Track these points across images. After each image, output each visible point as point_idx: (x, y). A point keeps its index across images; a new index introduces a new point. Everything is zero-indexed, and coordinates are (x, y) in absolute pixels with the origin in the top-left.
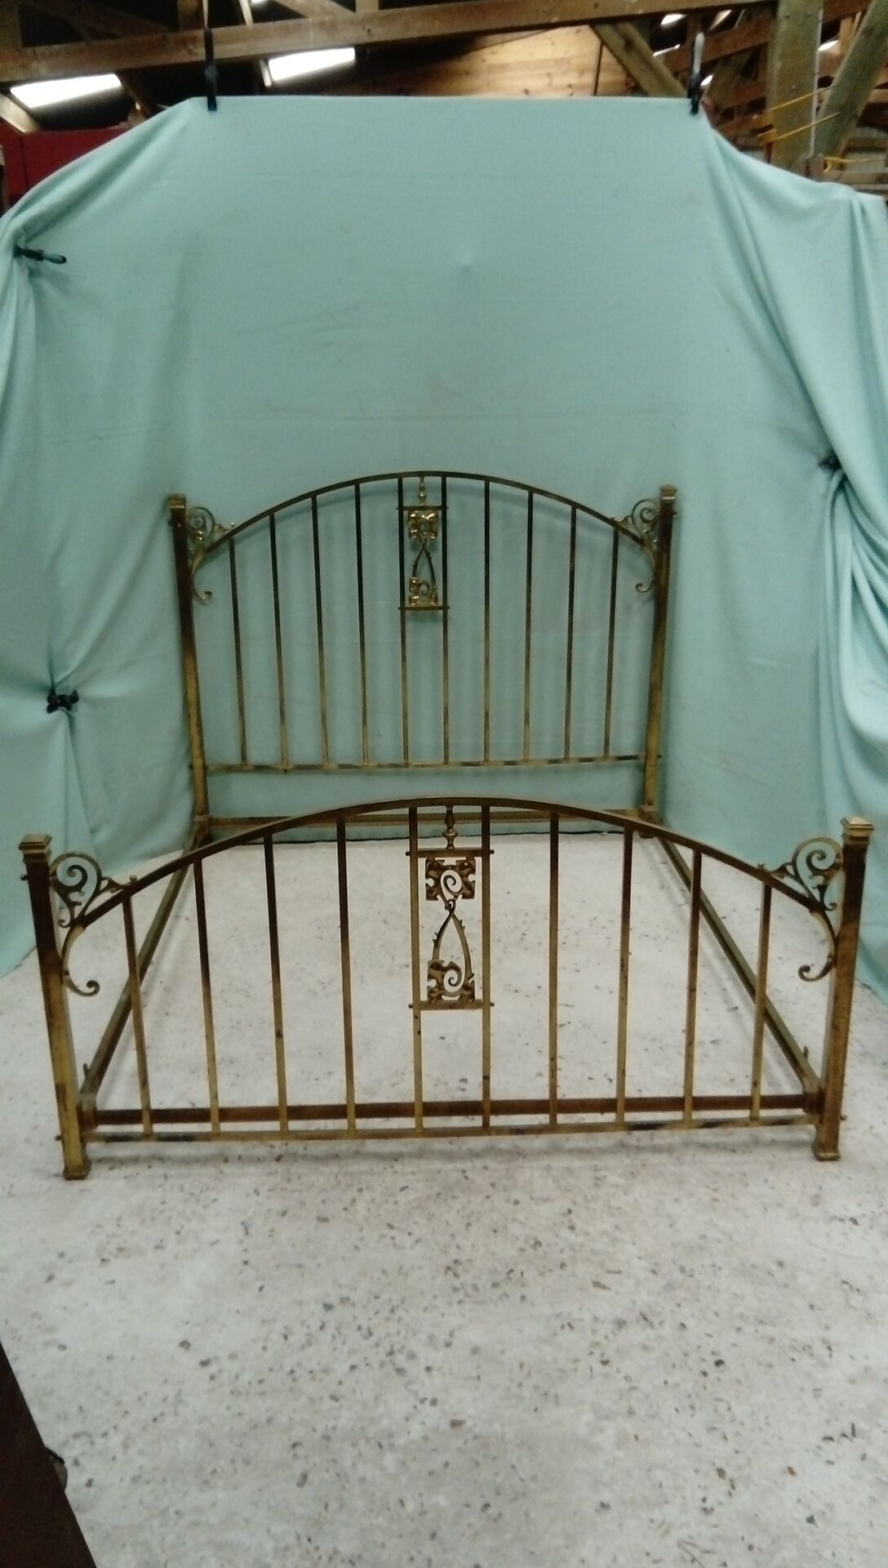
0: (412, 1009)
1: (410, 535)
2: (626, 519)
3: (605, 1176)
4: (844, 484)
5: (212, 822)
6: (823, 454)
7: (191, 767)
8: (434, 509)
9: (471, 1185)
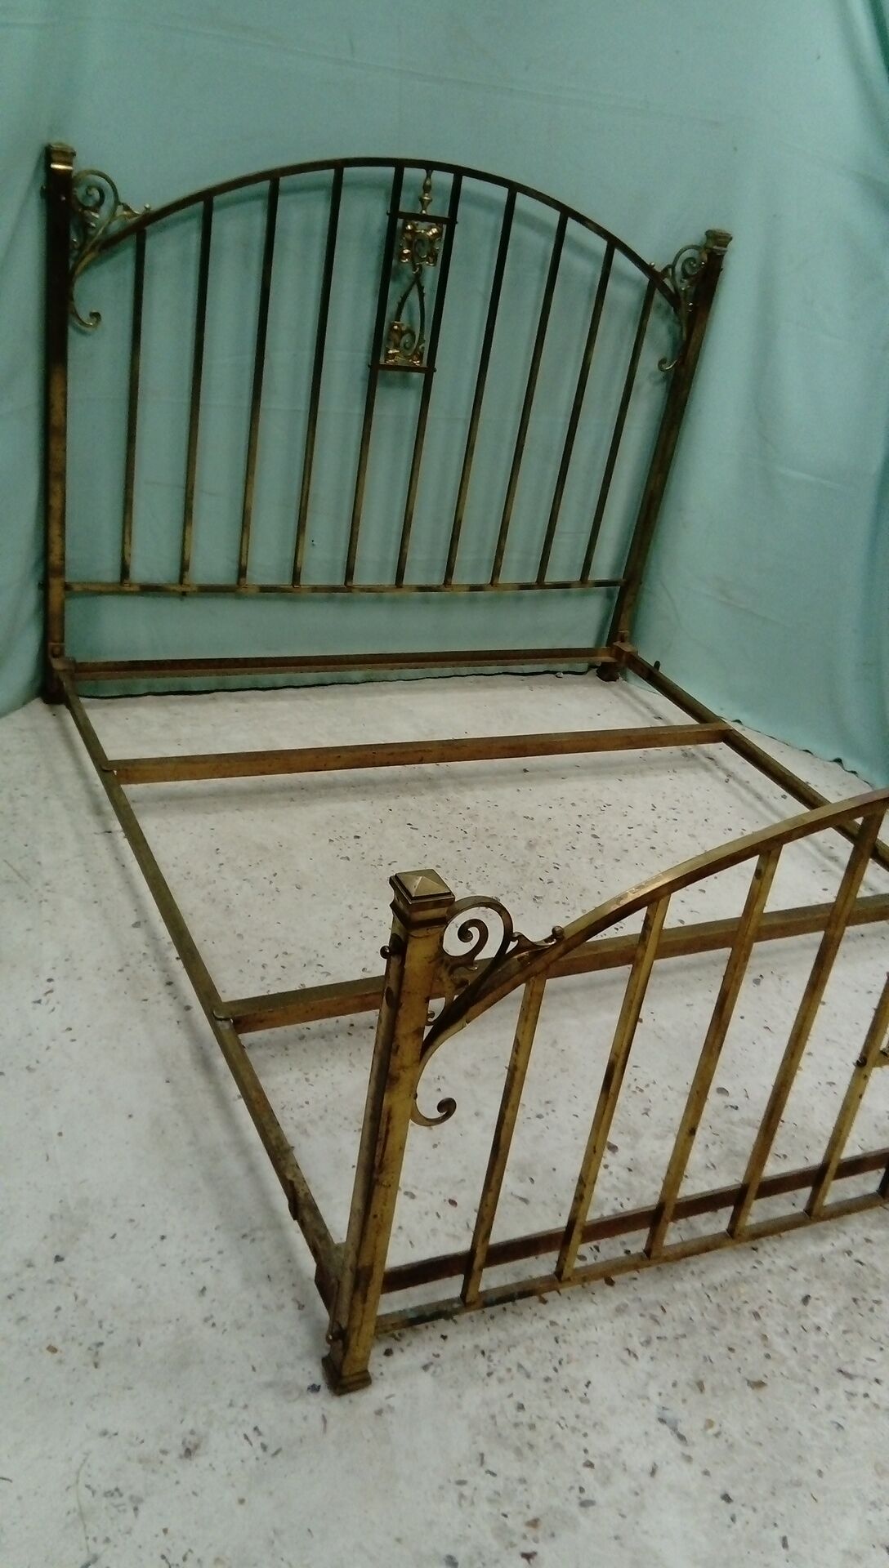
2: (666, 269)
7: (44, 585)
8: (436, 220)
9: (878, 1276)
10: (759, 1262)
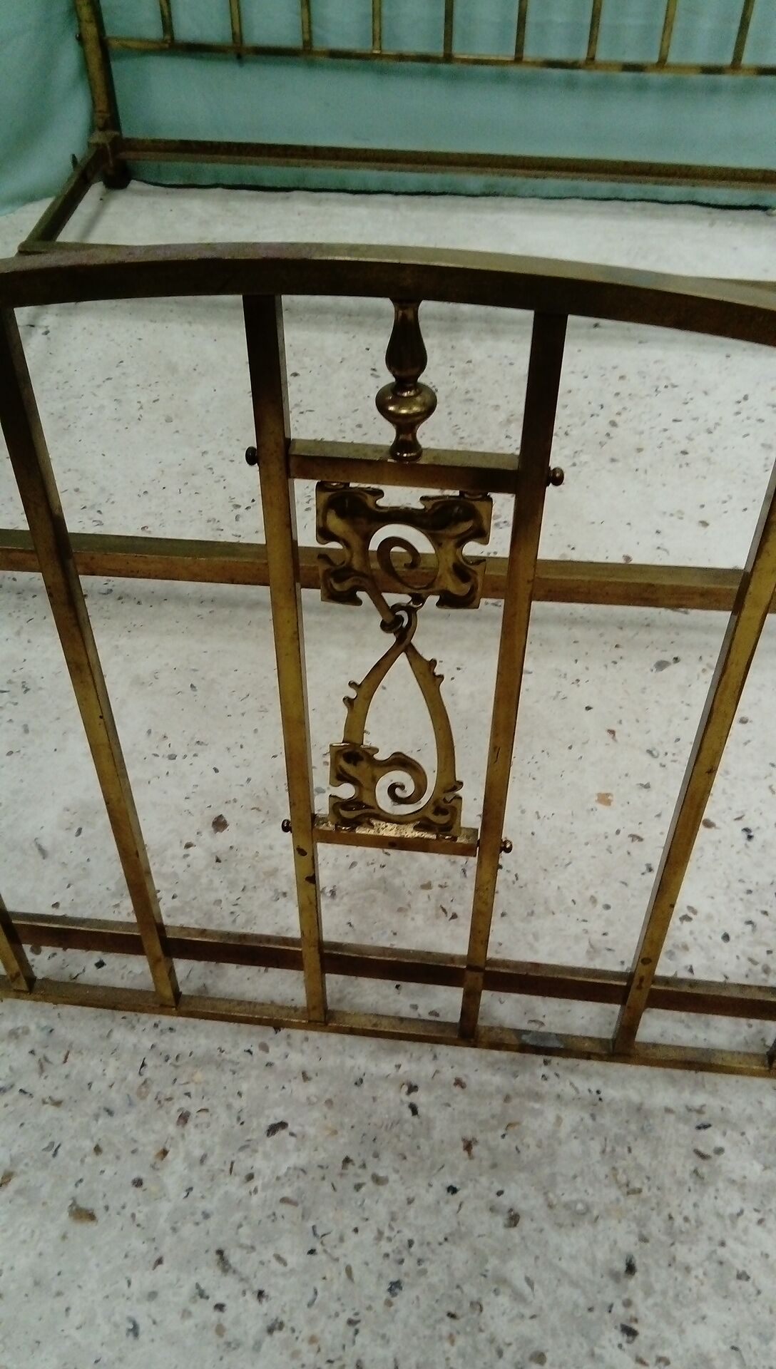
0: (289, 835)
3: (719, 1151)
5: (121, 144)
7: (80, 39)
9: (422, 1141)
10: (264, 1048)
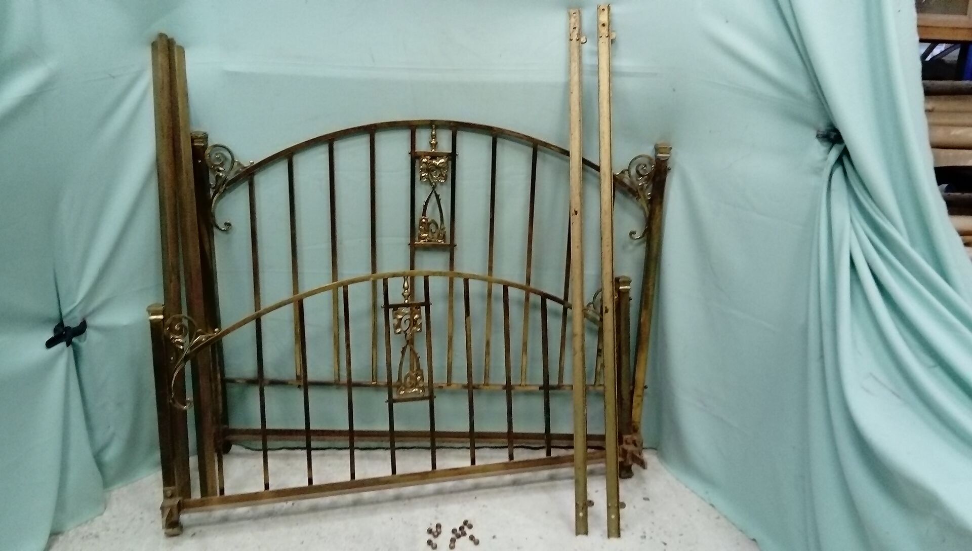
1: (421, 178)
2: (623, 172)
4: (845, 158)
6: (823, 127)
8: (445, 155)
